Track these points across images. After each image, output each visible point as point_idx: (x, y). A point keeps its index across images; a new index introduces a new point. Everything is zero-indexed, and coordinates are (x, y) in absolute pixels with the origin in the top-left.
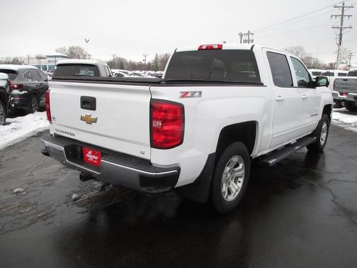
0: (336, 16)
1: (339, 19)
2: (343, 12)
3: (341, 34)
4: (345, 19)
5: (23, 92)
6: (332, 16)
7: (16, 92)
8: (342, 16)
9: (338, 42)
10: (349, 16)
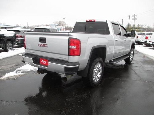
5: (22, 39)
7: (19, 38)
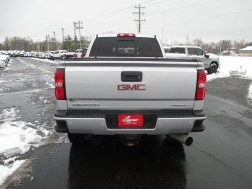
0: (136, 13)
1: (138, 15)
2: (140, 10)
3: (140, 25)
4: (141, 15)
6: (134, 13)
8: (139, 13)
9: (138, 30)
10: (144, 13)
